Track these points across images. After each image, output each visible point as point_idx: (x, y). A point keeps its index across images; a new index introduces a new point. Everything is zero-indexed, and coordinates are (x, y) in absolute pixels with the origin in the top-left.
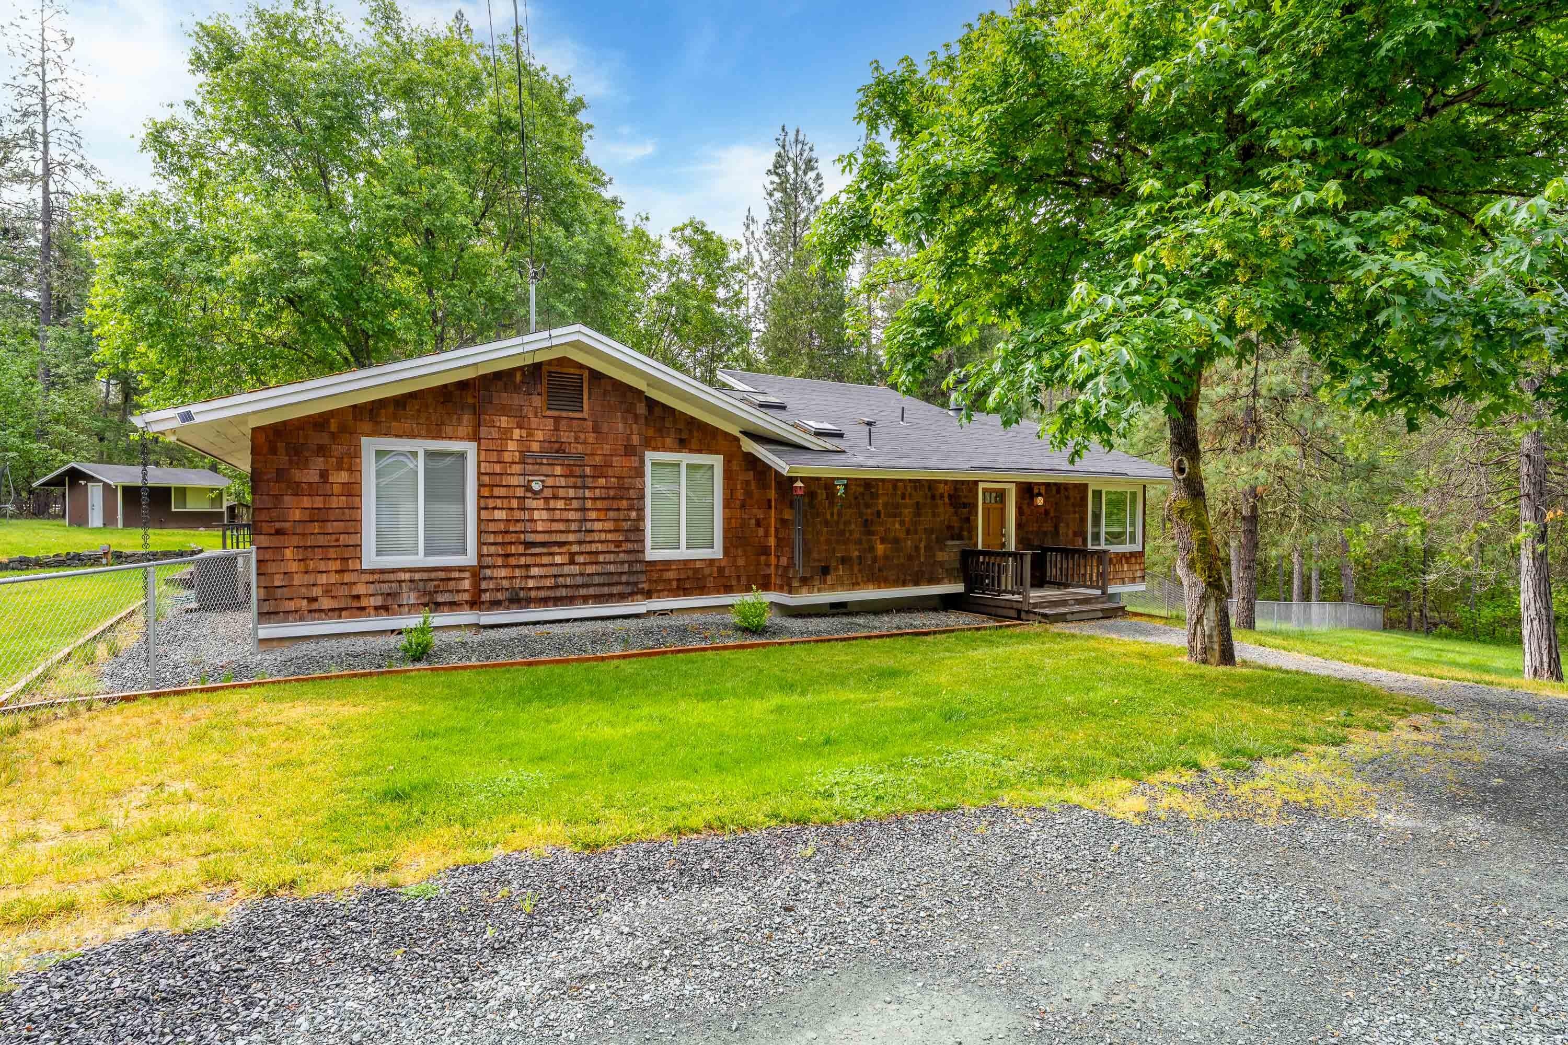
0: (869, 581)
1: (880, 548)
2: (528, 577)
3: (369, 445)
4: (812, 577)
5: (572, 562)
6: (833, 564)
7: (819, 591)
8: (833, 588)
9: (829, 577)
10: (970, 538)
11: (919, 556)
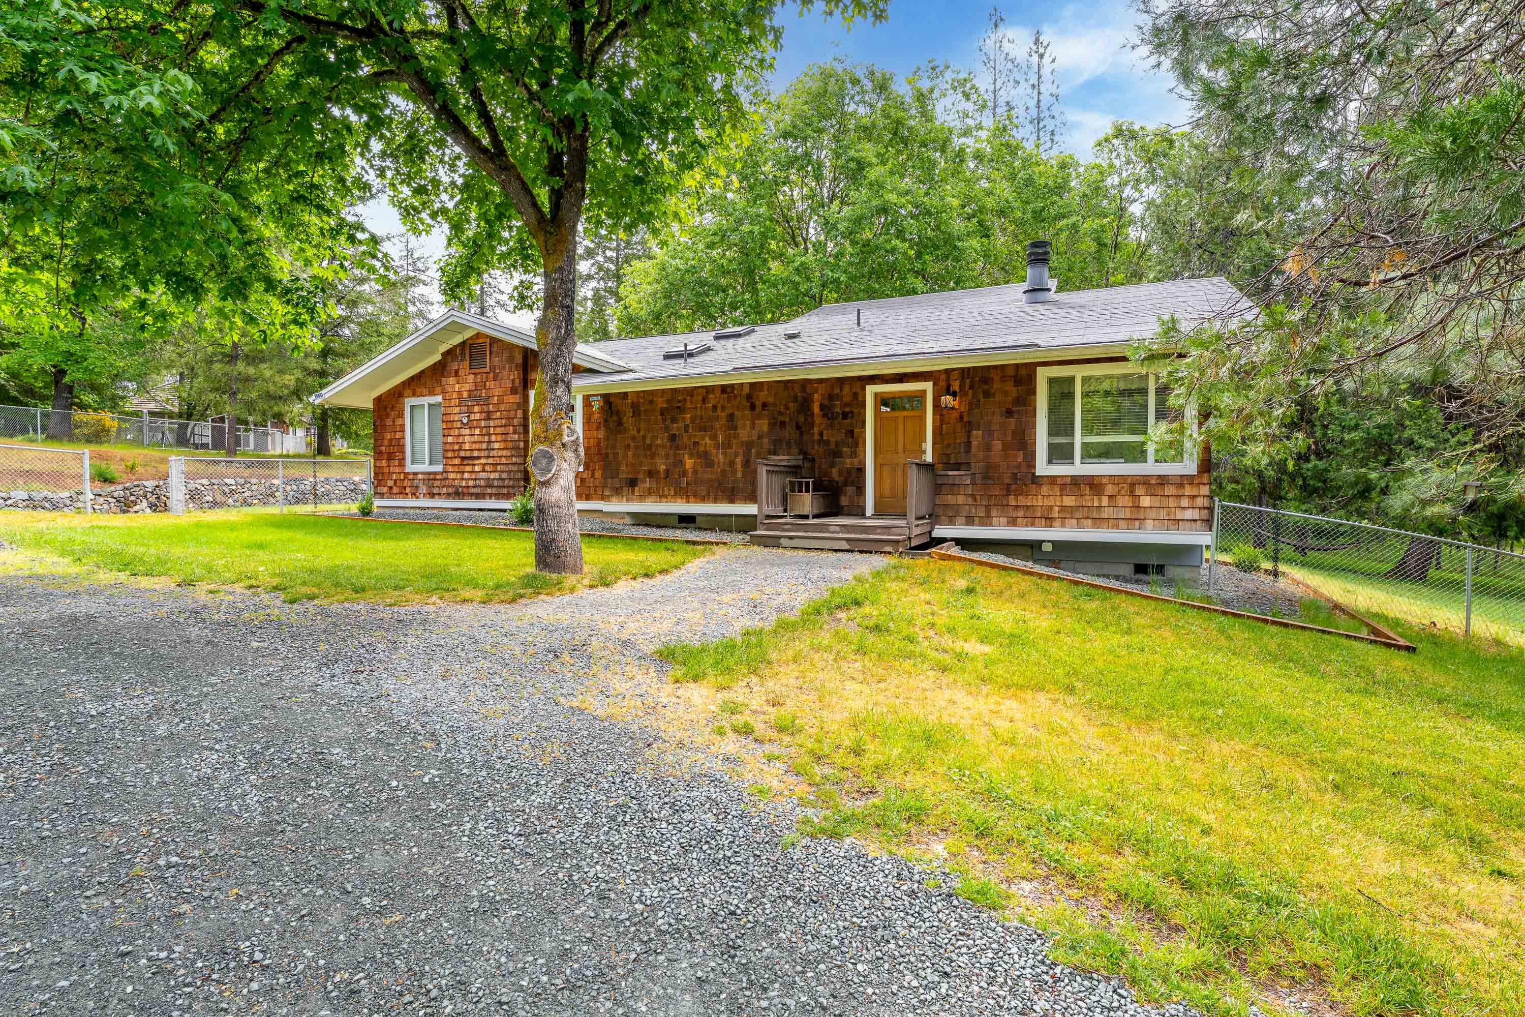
0: (675, 494)
1: (689, 463)
2: (462, 479)
3: (409, 402)
4: (621, 488)
5: (484, 471)
6: (641, 476)
7: (628, 500)
8: (642, 498)
9: (637, 489)
10: (854, 454)
11: (734, 472)
